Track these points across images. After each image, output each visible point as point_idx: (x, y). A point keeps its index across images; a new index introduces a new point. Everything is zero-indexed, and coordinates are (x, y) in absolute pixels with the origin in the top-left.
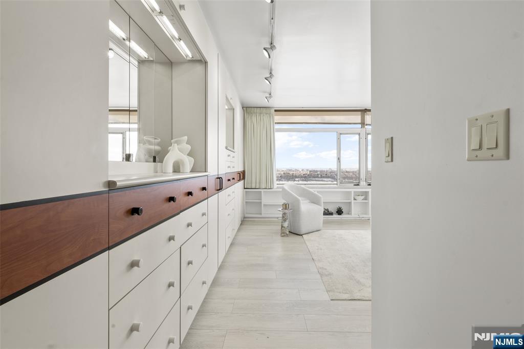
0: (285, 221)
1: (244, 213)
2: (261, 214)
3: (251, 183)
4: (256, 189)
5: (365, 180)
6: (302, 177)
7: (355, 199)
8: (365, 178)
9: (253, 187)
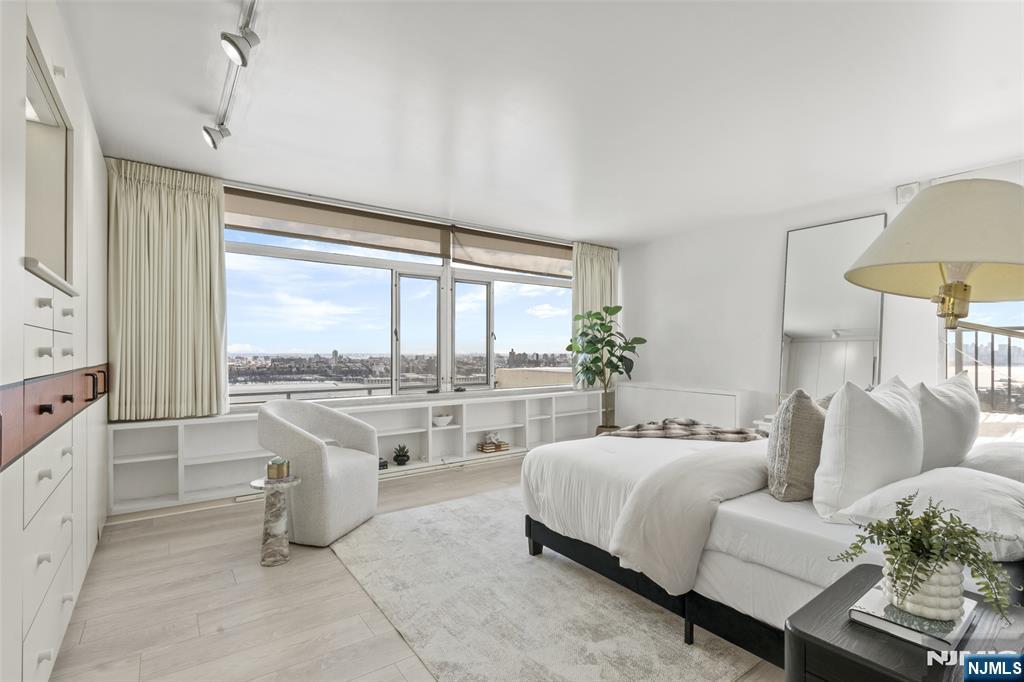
0: (277, 516)
1: (108, 504)
2: (175, 495)
3: (139, 403)
4: (155, 419)
5: (449, 380)
6: (253, 373)
7: (434, 425)
8: (449, 375)
9: (146, 412)
